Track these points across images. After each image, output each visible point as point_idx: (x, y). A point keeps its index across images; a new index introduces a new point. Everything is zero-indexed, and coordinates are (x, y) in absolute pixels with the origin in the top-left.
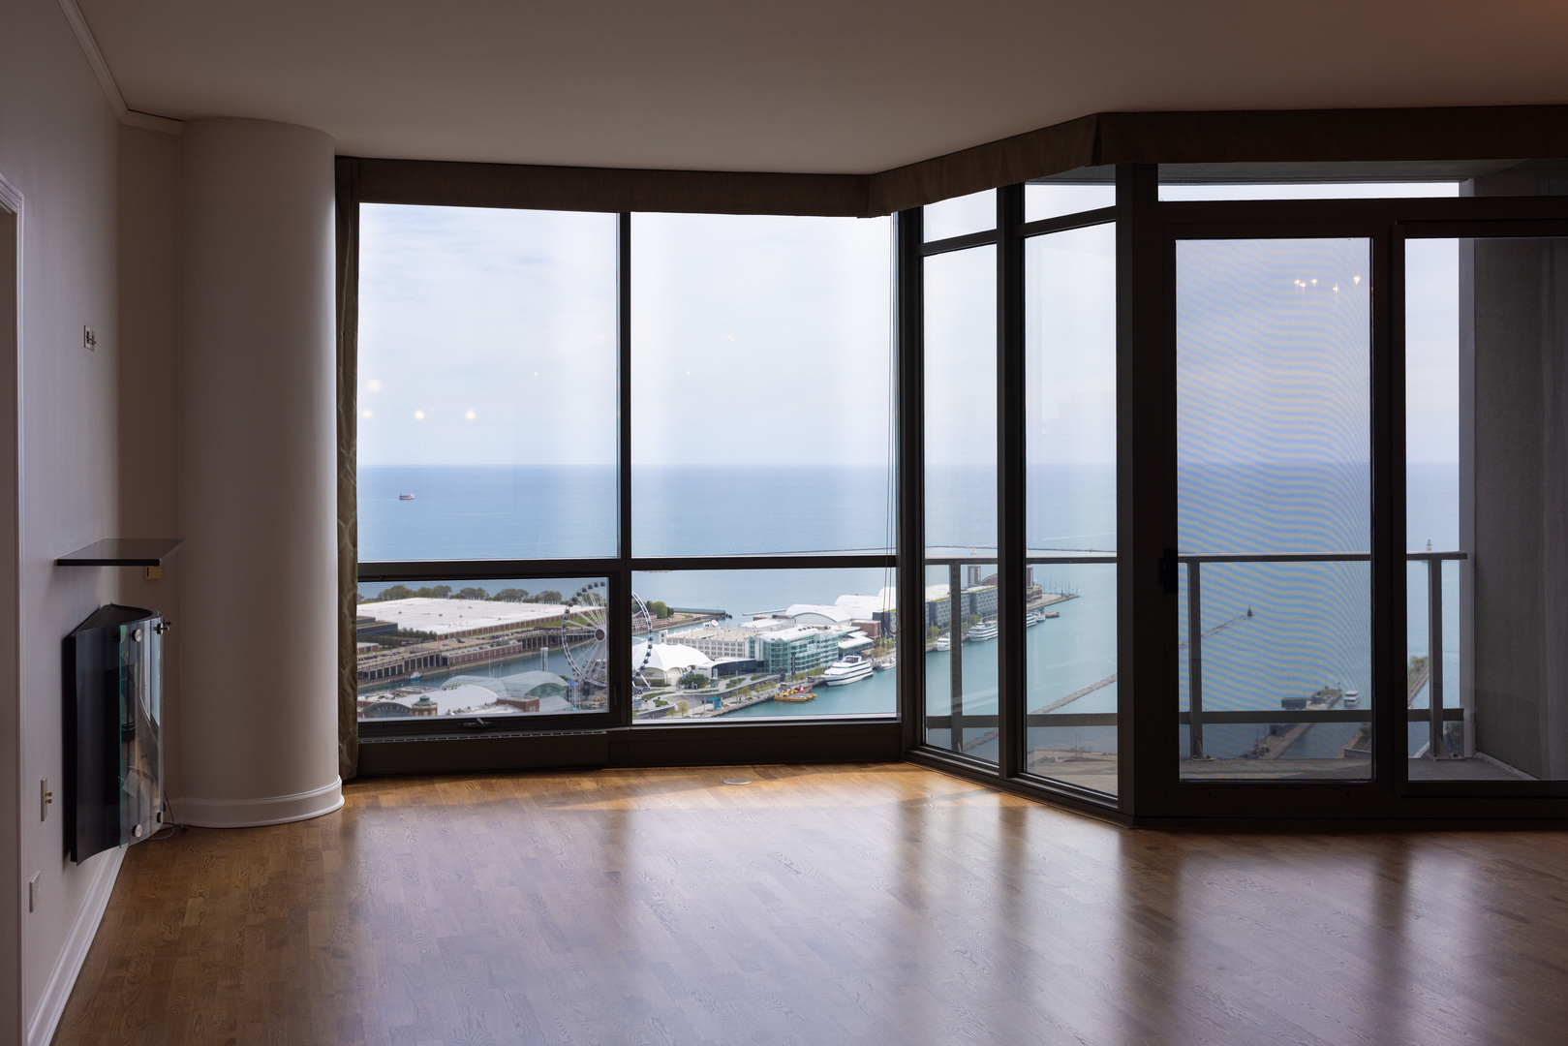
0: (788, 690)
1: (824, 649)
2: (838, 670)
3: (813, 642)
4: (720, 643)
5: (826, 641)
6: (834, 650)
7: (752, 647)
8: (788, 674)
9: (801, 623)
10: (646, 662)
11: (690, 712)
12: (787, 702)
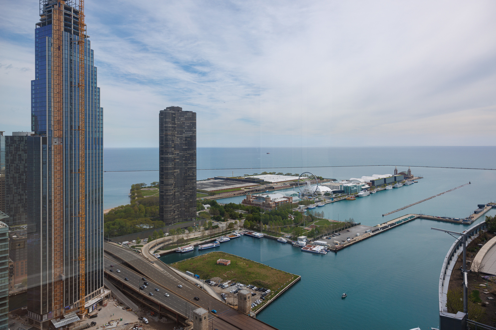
0: (349, 197)
1: (358, 188)
2: (361, 193)
3: (355, 187)
4: (333, 186)
5: (359, 186)
6: (360, 189)
7: (341, 187)
8: (350, 194)
9: (353, 182)
10: (316, 190)
11: (326, 201)
12: (349, 200)
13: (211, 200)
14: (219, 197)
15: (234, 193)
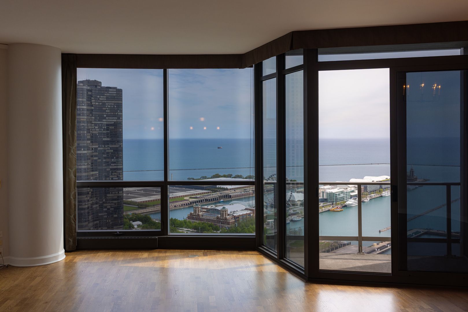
0: (334, 208)
1: (346, 195)
2: (350, 202)
3: (342, 193)
5: (346, 193)
6: (349, 196)
7: (323, 194)
8: (334, 203)
9: (339, 187)
10: (290, 198)
12: (334, 211)
13: (142, 214)
14: (154, 210)
15: (175, 204)
